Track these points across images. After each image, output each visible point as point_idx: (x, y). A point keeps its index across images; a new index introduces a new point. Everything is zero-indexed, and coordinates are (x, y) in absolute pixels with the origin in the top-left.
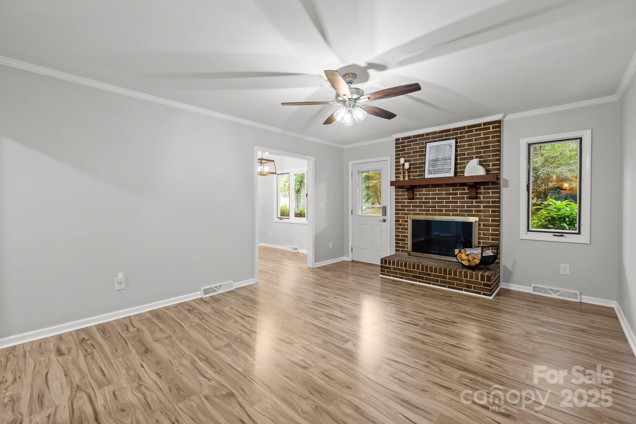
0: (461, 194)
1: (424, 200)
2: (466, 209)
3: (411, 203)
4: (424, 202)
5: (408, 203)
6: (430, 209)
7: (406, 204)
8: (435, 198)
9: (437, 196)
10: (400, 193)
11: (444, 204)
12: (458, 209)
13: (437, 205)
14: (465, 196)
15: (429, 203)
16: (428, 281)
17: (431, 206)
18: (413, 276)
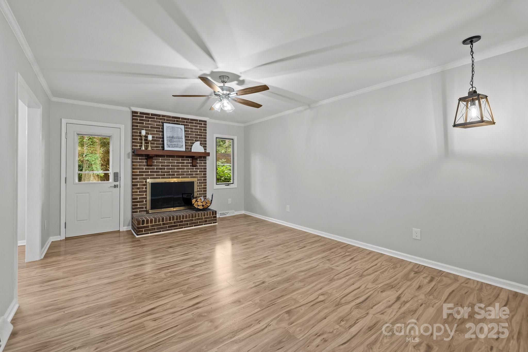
0: (187, 163)
1: (160, 167)
2: (189, 173)
3: (149, 169)
4: (160, 169)
5: (146, 169)
6: (165, 174)
7: (144, 170)
8: (169, 166)
9: (170, 164)
10: (138, 160)
11: (176, 170)
12: (185, 173)
13: (170, 170)
14: (189, 165)
15: (164, 169)
16: (181, 226)
17: (167, 172)
18: (169, 227)
